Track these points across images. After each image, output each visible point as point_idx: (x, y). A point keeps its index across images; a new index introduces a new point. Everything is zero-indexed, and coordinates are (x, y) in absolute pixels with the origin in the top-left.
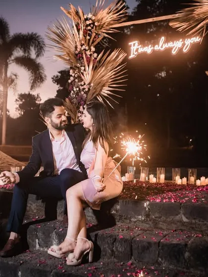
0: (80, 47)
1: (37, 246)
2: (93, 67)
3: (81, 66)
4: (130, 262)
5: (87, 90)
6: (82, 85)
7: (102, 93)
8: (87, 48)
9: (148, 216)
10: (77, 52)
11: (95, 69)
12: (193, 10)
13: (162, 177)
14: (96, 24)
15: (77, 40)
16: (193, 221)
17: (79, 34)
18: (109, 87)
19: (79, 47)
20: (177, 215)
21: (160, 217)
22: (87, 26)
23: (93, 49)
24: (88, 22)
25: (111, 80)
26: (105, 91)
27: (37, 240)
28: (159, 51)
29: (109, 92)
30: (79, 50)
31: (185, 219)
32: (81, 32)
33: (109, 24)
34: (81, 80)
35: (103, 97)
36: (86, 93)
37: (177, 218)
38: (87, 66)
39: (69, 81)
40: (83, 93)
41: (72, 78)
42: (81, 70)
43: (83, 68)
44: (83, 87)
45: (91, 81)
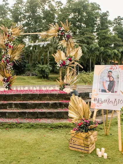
1: (8, 108)
2: (12, 49)
5: (10, 58)
7: (15, 59)
8: (9, 42)
10: (5, 43)
13: (38, 87)
14: (12, 33)
15: (5, 38)
18: (18, 57)
20: (46, 97)
21: (42, 98)
24: (10, 32)
25: (19, 54)
29: (18, 59)
30: (6, 42)
31: (48, 98)
32: (7, 36)
38: (9, 49)
39: (2, 54)
40: (8, 59)
41: (3, 53)
42: (7, 50)
43: (8, 50)
44: (8, 57)
45: (11, 54)
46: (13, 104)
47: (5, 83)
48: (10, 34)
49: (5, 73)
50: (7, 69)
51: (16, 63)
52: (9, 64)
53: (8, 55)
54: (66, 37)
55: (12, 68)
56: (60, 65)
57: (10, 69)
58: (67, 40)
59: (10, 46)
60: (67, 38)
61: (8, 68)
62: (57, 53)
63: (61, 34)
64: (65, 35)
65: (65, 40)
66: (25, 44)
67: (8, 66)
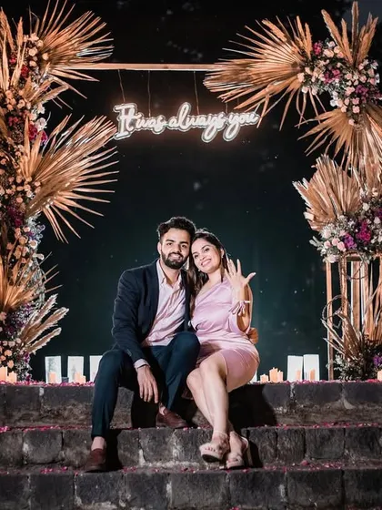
0: (14, 101)
1: (142, 461)
2: (41, 148)
3: (17, 144)
4: (304, 461)
6: (17, 185)
7: (57, 204)
9: (292, 405)
10: (5, 111)
11: (44, 151)
12: (247, 66)
14: (45, 57)
15: (5, 84)
16: (361, 407)
17: (11, 73)
18: (74, 192)
19: (11, 102)
20: (337, 400)
21: (311, 406)
22: (29, 59)
23: (42, 110)
24: (33, 52)
26: (65, 200)
27: (141, 452)
29: (73, 204)
30: (10, 107)
31: (348, 406)
32: (17, 72)
34: (14, 173)
35: (57, 211)
37: (337, 404)
38: (28, 145)
40: (20, 200)
42: (13, 151)
43: (21, 148)
44: (20, 189)
45: (33, 176)
46: (173, 435)
48: (32, 63)
50: (14, 261)
53: (19, 181)
54: (352, 95)
56: (342, 239)
58: (356, 110)
59: (30, 126)
60: (356, 101)
61: (17, 255)
62: (317, 176)
63: (323, 79)
64: (349, 83)
65: (344, 109)
66: (116, 124)
67: (18, 243)
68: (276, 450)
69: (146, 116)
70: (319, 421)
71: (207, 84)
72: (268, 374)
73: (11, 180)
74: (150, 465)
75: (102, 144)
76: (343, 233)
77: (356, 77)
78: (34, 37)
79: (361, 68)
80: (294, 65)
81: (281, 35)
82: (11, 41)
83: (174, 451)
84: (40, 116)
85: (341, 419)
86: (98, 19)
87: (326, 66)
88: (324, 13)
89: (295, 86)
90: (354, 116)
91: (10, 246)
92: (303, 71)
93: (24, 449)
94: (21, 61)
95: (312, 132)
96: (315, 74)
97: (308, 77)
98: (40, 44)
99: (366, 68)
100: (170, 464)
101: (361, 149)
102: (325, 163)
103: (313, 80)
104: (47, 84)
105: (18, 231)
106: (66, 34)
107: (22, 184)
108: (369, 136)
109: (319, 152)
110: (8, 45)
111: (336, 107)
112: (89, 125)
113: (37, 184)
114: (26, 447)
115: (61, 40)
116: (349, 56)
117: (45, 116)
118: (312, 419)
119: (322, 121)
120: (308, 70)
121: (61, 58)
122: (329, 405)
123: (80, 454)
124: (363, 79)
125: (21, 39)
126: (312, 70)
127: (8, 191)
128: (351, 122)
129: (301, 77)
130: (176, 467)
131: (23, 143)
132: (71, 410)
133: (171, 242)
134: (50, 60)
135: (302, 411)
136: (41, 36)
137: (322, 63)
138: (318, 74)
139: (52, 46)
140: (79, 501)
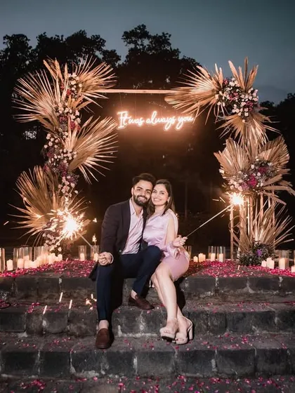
0: (63, 109)
1: (120, 333)
2: (77, 134)
3: (64, 131)
4: (226, 334)
5: (70, 158)
6: (64, 153)
7: (86, 163)
9: (216, 291)
10: (58, 114)
11: (79, 135)
12: (188, 91)
14: (80, 85)
15: (58, 100)
16: (259, 292)
17: (61, 95)
18: (95, 157)
19: (61, 109)
20: (243, 288)
21: (228, 291)
22: (72, 86)
23: (78, 113)
24: (73, 83)
25: (98, 150)
26: (90, 161)
27: (119, 327)
28: (151, 125)
29: (94, 163)
30: (61, 112)
31: (251, 291)
32: (65, 93)
33: (94, 88)
34: (62, 147)
35: (86, 167)
36: (69, 162)
37: (245, 290)
38: (70, 132)
39: (46, 146)
40: (65, 161)
41: (50, 144)
42: (62, 135)
43: (66, 134)
44: (65, 155)
45: (73, 149)
46: (141, 316)
47: (52, 238)
48: (73, 89)
49: (55, 204)
50: (61, 194)
51: (85, 175)
52: (69, 177)
53: (65, 151)
54: (245, 107)
55: (76, 192)
56: (241, 184)
57: (71, 195)
58: (246, 114)
59: (71, 122)
60: (246, 110)
61: (63, 191)
62: (226, 149)
63: (229, 98)
64: (243, 100)
65: (240, 114)
66: (118, 121)
67: (64, 185)
68: (208, 326)
69: (134, 117)
70: (233, 300)
71: (167, 100)
72: (198, 256)
73: (61, 151)
74: (125, 335)
75: (110, 131)
76: (241, 181)
77: (247, 97)
78: (74, 75)
79: (249, 92)
80: (213, 90)
81: (206, 74)
82: (61, 76)
83: (141, 326)
84: (77, 117)
85: (247, 299)
86: (109, 66)
87: (230, 91)
88: (230, 62)
89: (213, 101)
90: (245, 118)
91: (60, 186)
92: (218, 93)
93: (43, 324)
94: (67, 87)
95: (223, 126)
96: (224, 95)
97: (220, 97)
98: (78, 78)
99: (252, 92)
100: (138, 335)
101: (248, 136)
102: (230, 142)
103: (223, 98)
104: (81, 99)
105: (64, 178)
106: (91, 74)
107: (67, 153)
108: (253, 129)
109: (227, 137)
110: (60, 80)
111: (235, 113)
112: (103, 122)
113: (75, 153)
114: (44, 323)
115: (89, 77)
116: (243, 85)
117: (79, 117)
118: (229, 299)
119: (228, 121)
120: (220, 92)
121: (89, 86)
122: (239, 291)
123: (80, 328)
124: (250, 98)
125: (67, 76)
126: (223, 93)
127: (59, 157)
128: (244, 121)
129: (217, 96)
130: (142, 337)
131: (67, 131)
132: (78, 293)
133: (140, 189)
134: (83, 88)
135: (223, 294)
136: (78, 74)
137: (229, 89)
138: (226, 95)
139: (85, 80)
140: (73, 370)
